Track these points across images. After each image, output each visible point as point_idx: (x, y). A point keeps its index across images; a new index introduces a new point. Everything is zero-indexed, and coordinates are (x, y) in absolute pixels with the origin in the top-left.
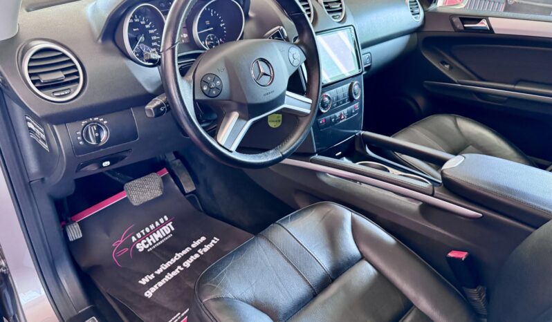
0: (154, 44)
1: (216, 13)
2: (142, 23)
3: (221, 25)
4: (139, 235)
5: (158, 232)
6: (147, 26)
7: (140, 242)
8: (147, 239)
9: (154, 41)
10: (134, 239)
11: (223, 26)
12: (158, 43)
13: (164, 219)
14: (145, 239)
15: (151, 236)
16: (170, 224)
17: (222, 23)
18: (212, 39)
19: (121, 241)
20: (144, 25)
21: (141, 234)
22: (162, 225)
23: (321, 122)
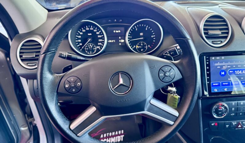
0: (99, 44)
1: (150, 29)
2: (95, 31)
3: (152, 37)
4: (105, 135)
5: (114, 138)
6: (97, 33)
7: (103, 139)
8: (108, 139)
9: (100, 42)
10: (102, 136)
11: (154, 37)
12: (102, 44)
13: (121, 132)
14: (106, 139)
15: (110, 138)
16: (122, 136)
17: (153, 35)
18: (142, 45)
19: (96, 135)
20: (96, 32)
21: (107, 135)
22: (118, 135)
23: (213, 124)
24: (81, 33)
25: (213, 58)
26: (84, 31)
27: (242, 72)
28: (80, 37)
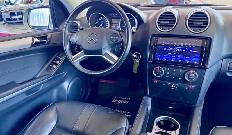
2: (105, 20)
7: (115, 99)
8: (118, 100)
13: (129, 99)
15: (120, 100)
22: (126, 100)
23: (154, 81)
24: (98, 21)
25: (160, 39)
26: (100, 20)
27: (179, 50)
28: (97, 23)
